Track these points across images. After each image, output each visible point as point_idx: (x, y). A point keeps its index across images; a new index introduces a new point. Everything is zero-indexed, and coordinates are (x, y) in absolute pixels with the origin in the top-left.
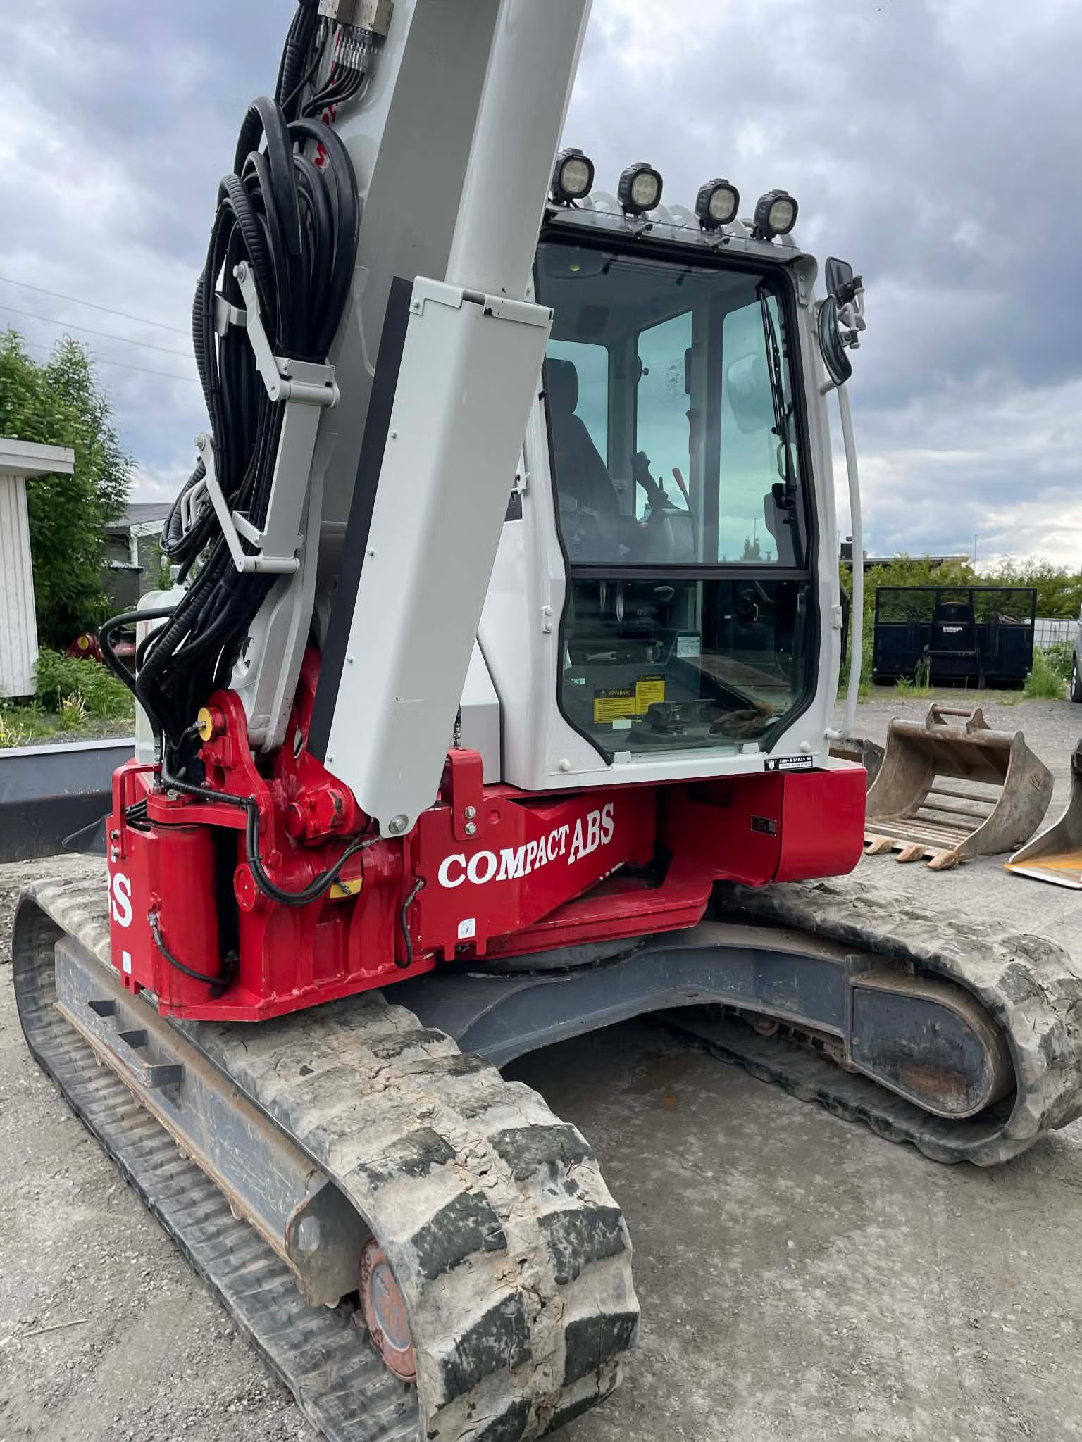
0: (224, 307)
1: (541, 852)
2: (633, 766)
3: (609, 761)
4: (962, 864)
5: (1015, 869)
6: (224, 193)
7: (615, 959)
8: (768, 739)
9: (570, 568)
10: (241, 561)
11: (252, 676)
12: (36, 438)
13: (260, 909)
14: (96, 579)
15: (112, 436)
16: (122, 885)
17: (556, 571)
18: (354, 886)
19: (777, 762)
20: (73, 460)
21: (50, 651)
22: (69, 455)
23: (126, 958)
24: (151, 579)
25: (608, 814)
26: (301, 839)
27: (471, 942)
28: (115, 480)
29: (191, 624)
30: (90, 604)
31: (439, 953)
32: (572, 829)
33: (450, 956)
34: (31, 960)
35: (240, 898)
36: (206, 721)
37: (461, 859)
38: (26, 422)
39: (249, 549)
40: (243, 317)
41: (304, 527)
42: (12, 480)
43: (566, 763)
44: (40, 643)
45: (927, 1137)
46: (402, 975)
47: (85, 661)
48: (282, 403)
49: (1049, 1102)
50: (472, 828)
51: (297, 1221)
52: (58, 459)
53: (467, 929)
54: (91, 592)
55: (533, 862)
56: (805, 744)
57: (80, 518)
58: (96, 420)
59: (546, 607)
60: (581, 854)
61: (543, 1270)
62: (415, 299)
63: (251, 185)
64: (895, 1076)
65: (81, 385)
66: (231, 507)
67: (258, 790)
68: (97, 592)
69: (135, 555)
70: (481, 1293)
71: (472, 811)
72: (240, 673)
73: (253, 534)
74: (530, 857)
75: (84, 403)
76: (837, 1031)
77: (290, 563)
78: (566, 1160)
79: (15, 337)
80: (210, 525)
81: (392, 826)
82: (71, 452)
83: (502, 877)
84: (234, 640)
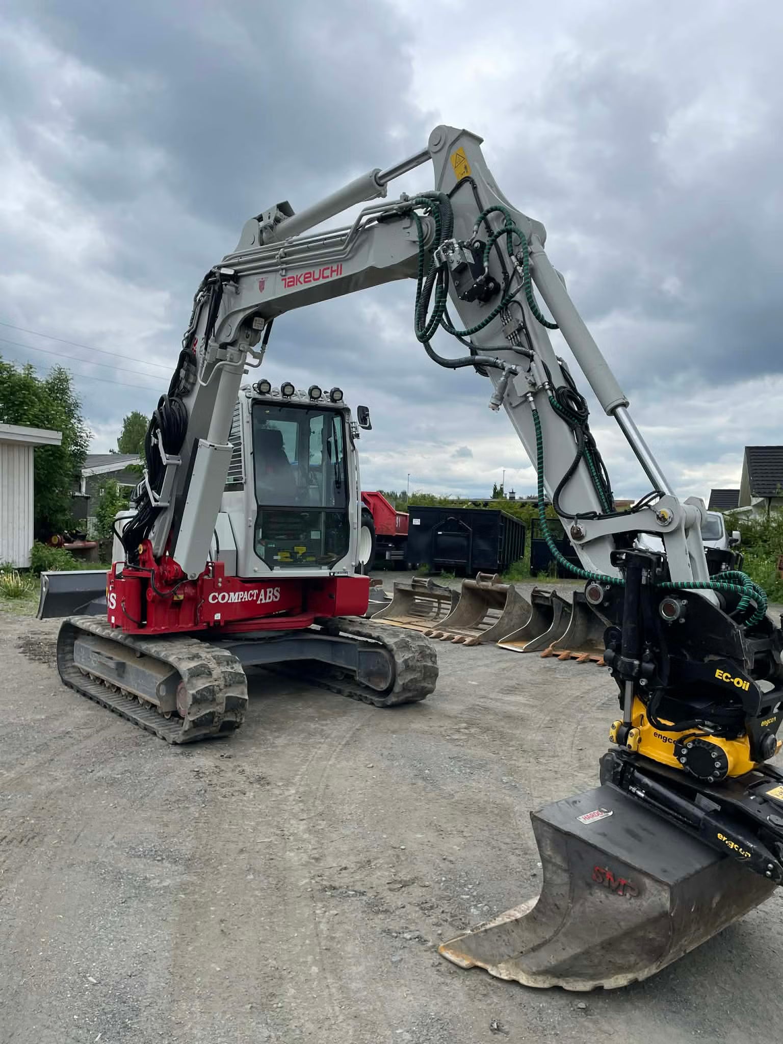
0: (153, 438)
1: (246, 596)
2: (280, 571)
3: (272, 569)
4: (480, 644)
5: (501, 645)
6: (154, 413)
7: (273, 638)
8: (331, 565)
9: (259, 507)
10: (154, 504)
11: (155, 536)
12: (40, 424)
13: (153, 601)
14: (66, 503)
15: (79, 420)
16: (113, 597)
17: (254, 507)
18: (181, 597)
19: (334, 573)
20: (61, 438)
21: (40, 543)
22: (59, 435)
23: (113, 618)
24: (95, 503)
25: (277, 591)
26: (166, 582)
27: (218, 621)
28: (80, 446)
29: (139, 520)
30: (60, 517)
31: (208, 623)
32: (260, 592)
33: (212, 625)
34: (63, 650)
35: (148, 599)
36: (141, 548)
37: (217, 594)
38: (35, 416)
39: (156, 500)
40: (158, 442)
41: (171, 495)
42: (26, 449)
43: (256, 569)
44: (35, 538)
45: (377, 699)
46: (195, 628)
47: (60, 549)
48: (166, 466)
49: (407, 681)
50: (220, 585)
51: (159, 685)
52: (52, 437)
53: (218, 616)
54: (62, 510)
55: (242, 599)
56: (345, 568)
57: (61, 468)
58: (71, 411)
59: (250, 519)
60: (263, 601)
61: (221, 683)
62: (199, 444)
63: (161, 413)
64: (369, 680)
65: (64, 391)
66: (152, 489)
67: (154, 567)
68: (65, 510)
69: (84, 489)
70: (204, 684)
71: (220, 580)
72: (151, 535)
73: (157, 497)
74: (240, 597)
75: (65, 401)
76: (355, 669)
77: (167, 504)
78: (232, 662)
79: (31, 368)
80: (146, 494)
81: (191, 577)
82: (61, 433)
83: (230, 601)
84: (150, 525)
